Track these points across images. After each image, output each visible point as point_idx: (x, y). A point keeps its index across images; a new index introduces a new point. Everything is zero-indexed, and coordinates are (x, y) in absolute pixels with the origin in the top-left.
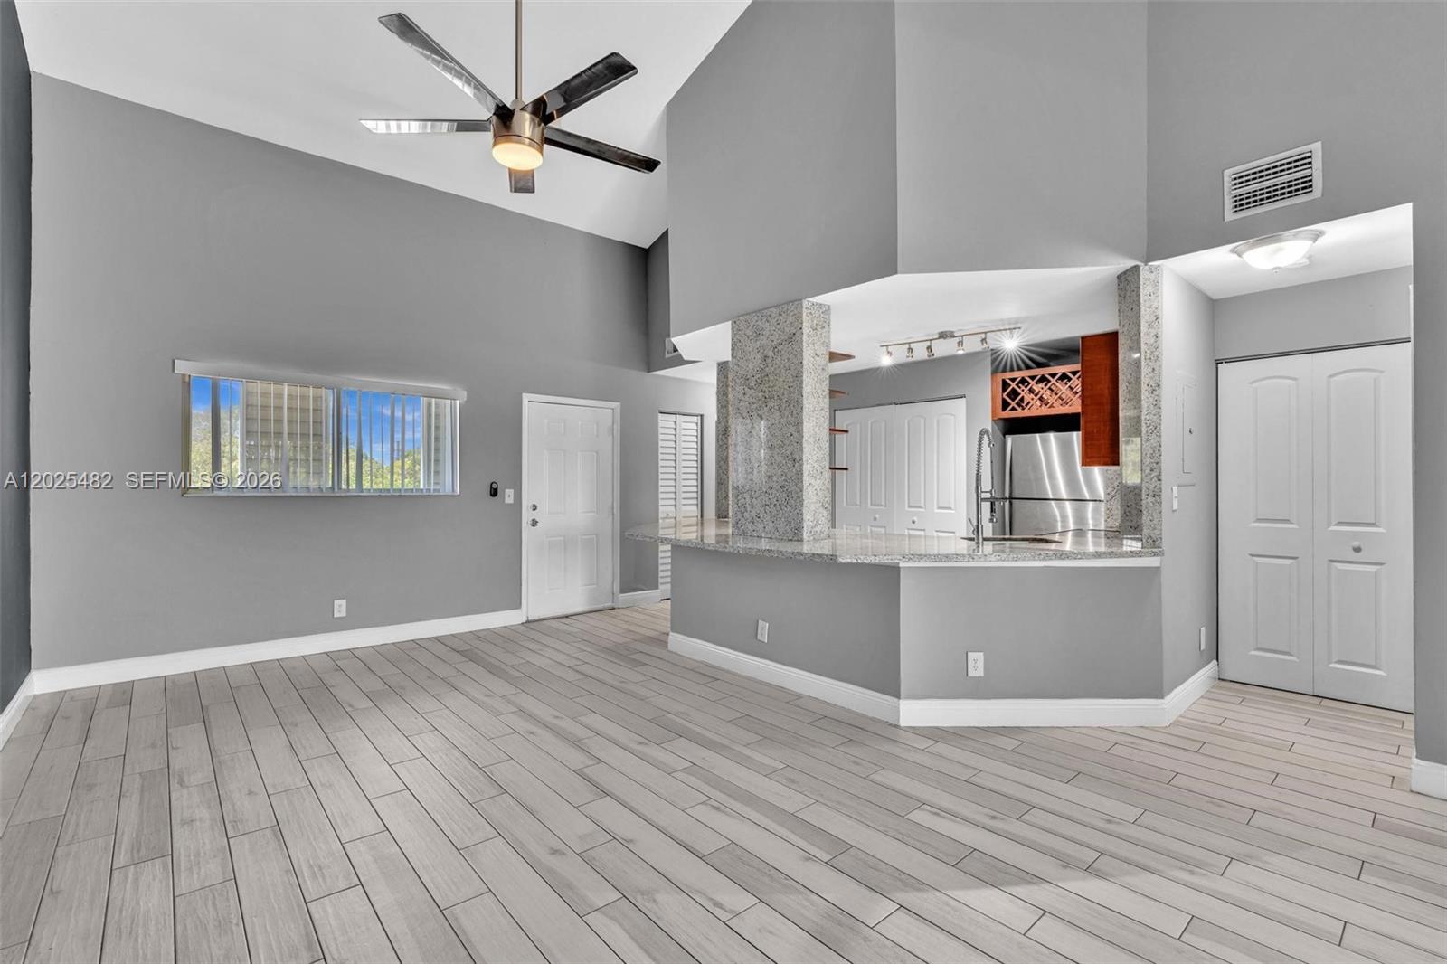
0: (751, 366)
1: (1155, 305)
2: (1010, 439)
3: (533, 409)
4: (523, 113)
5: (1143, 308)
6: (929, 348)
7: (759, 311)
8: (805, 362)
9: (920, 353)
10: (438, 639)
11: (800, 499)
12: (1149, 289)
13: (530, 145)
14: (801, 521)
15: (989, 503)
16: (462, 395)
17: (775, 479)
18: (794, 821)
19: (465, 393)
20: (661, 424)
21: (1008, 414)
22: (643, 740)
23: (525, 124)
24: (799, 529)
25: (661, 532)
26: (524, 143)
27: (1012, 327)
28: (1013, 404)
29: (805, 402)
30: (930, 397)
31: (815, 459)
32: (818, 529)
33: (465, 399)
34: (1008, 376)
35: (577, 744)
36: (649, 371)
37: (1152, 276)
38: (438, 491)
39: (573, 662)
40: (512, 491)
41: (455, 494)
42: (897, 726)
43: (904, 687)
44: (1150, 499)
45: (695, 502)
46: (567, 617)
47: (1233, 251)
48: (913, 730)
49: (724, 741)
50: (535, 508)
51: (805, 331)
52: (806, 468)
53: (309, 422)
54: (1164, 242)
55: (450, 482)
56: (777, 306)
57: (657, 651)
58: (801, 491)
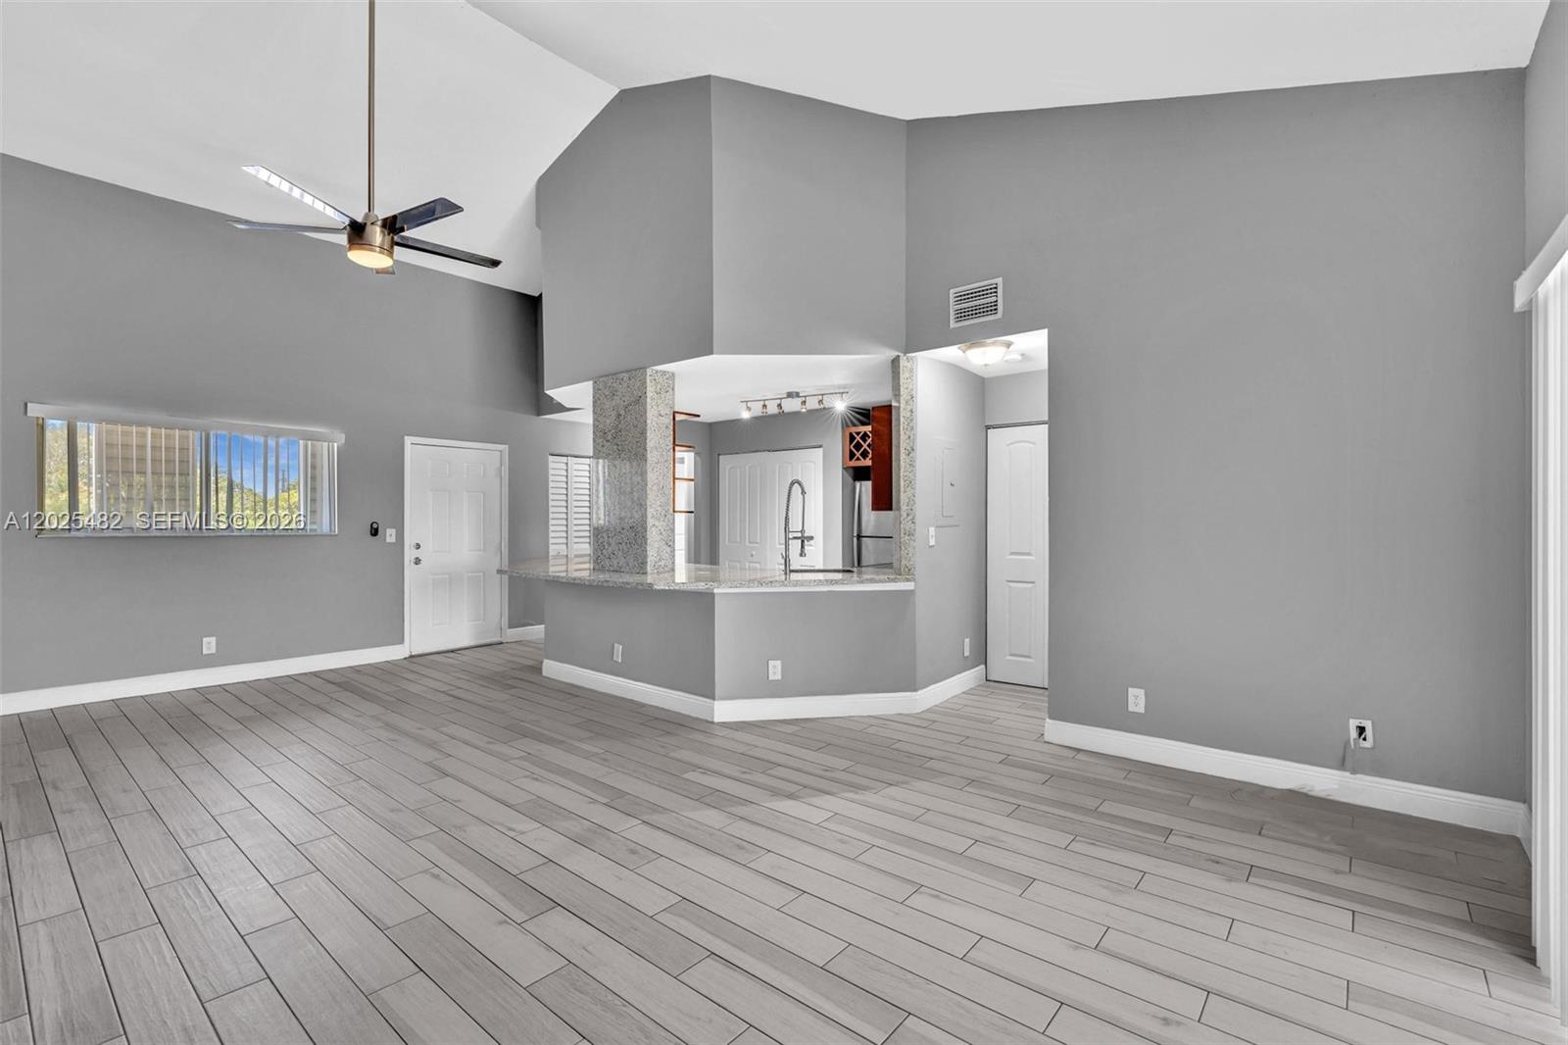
0: (608, 421)
1: (911, 387)
2: (858, 484)
3: (416, 452)
4: (374, 227)
5: (902, 389)
6: (780, 406)
7: (615, 374)
8: (649, 422)
9: (772, 409)
10: (315, 674)
11: (645, 538)
12: (907, 375)
13: (380, 253)
14: (646, 557)
15: (800, 541)
16: (342, 438)
17: (626, 520)
18: (596, 784)
19: (343, 436)
20: (551, 465)
21: (854, 463)
22: (490, 740)
23: (377, 235)
24: (644, 563)
25: (551, 569)
26: (375, 251)
27: (841, 391)
28: (858, 454)
29: (649, 456)
30: (796, 446)
31: (658, 503)
32: (662, 563)
33: (343, 441)
34: (854, 430)
35: (433, 745)
36: (539, 414)
37: (909, 365)
38: (315, 530)
39: (445, 688)
40: (394, 530)
41: (332, 533)
42: (712, 723)
43: (718, 692)
44: (907, 537)
45: (588, 540)
46: (452, 651)
47: (959, 348)
48: (724, 725)
49: (561, 738)
50: (418, 546)
51: (649, 394)
52: (650, 512)
53: (174, 461)
54: (919, 336)
55: (326, 522)
56: (627, 371)
57: (532, 677)
58: (646, 531)
